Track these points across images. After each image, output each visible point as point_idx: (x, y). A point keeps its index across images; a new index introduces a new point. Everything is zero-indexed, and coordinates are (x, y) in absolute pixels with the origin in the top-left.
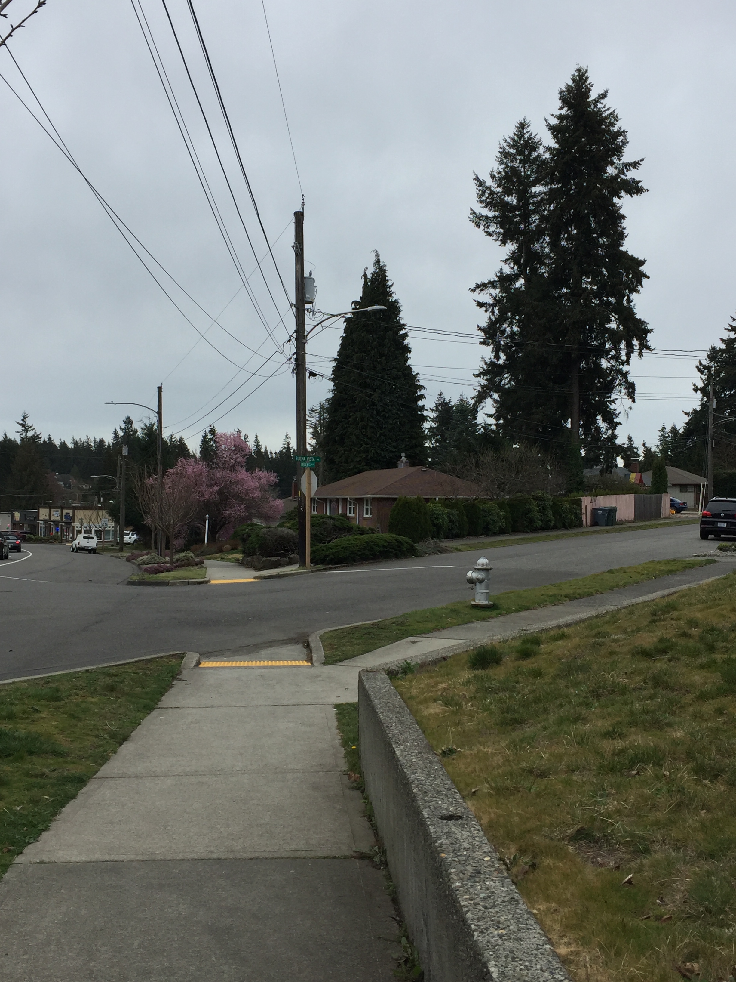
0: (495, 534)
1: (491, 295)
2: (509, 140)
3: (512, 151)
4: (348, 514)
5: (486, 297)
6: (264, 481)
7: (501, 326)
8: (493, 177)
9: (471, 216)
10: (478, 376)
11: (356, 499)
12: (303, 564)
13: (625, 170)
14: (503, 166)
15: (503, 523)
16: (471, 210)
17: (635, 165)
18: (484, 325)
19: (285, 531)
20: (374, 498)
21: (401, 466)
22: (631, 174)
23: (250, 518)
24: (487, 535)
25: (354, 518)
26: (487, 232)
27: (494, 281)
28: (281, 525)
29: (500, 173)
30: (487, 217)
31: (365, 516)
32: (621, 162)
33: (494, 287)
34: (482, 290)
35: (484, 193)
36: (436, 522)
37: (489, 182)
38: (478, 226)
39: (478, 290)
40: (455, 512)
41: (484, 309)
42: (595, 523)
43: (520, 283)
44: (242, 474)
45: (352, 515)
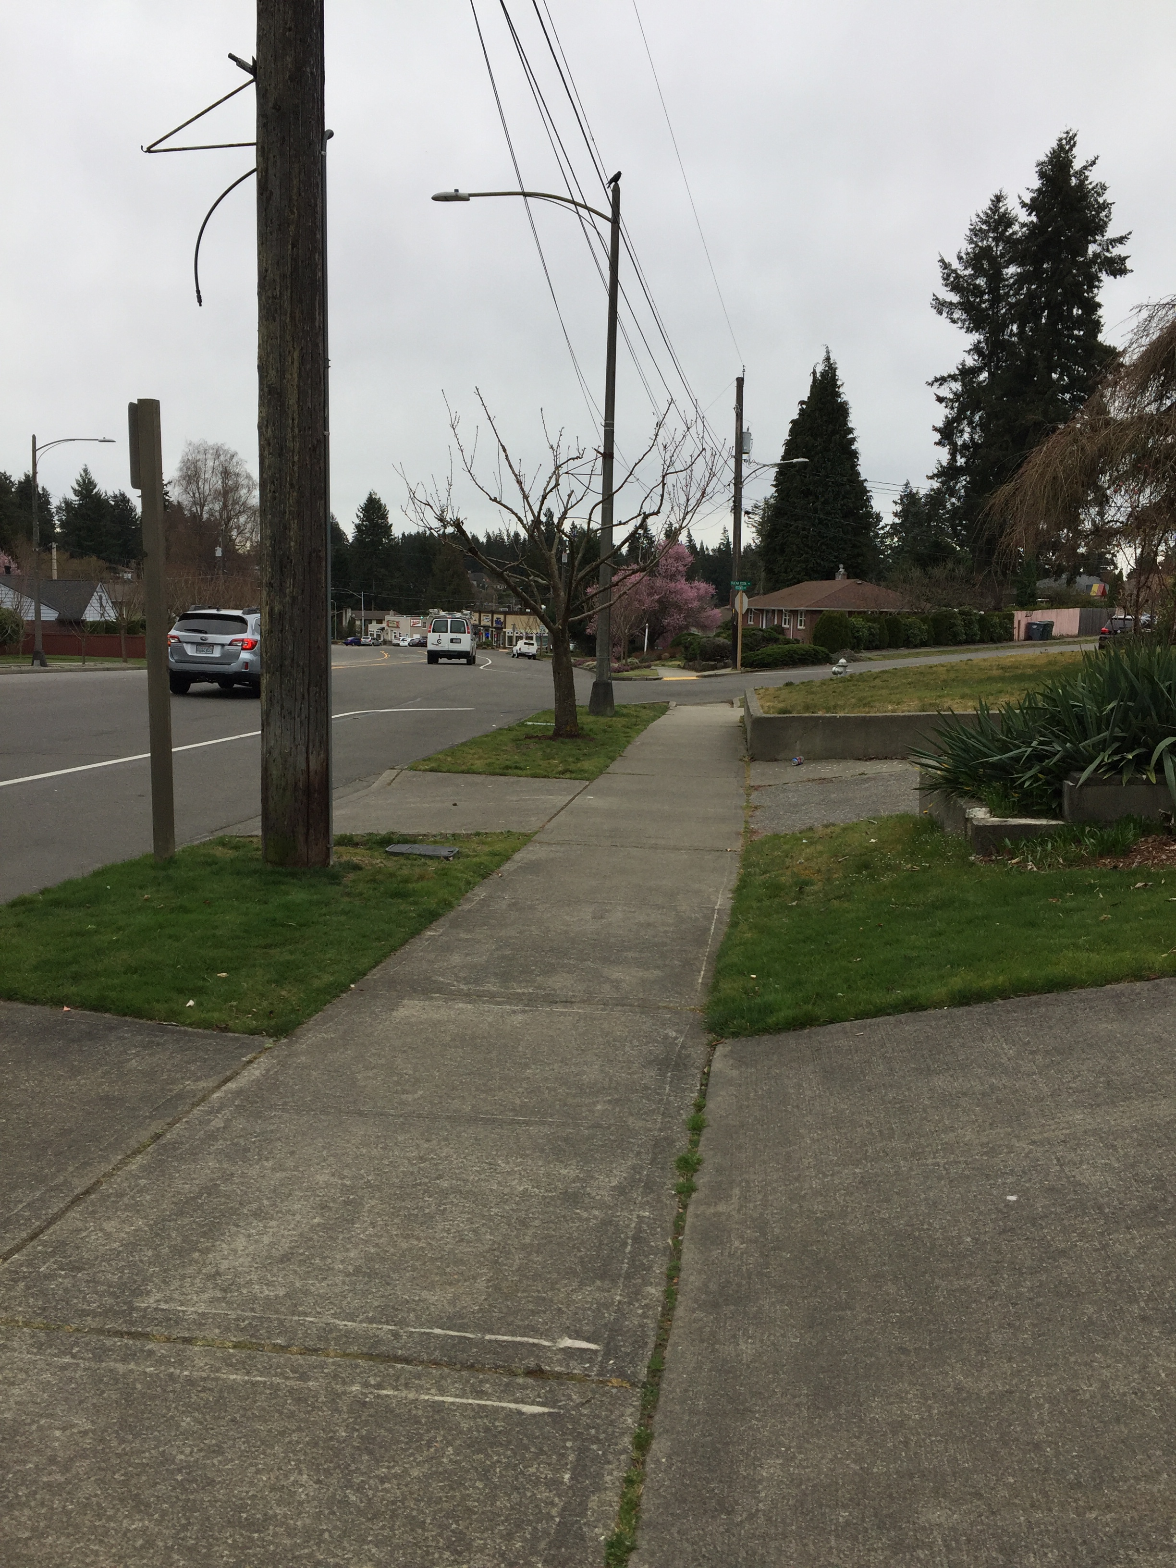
0: (916, 647)
1: (951, 389)
2: (982, 215)
3: (984, 227)
4: (783, 625)
5: (945, 391)
6: (702, 591)
7: (958, 425)
8: (960, 258)
9: (934, 303)
10: (931, 478)
11: (791, 611)
12: (735, 667)
13: (1110, 247)
14: (973, 246)
15: (925, 637)
16: (934, 295)
17: (1121, 240)
18: (940, 424)
19: (721, 640)
20: (807, 611)
21: (839, 578)
22: (1117, 251)
23: (687, 627)
24: (908, 647)
25: (788, 629)
26: (951, 318)
27: (955, 375)
28: (718, 635)
29: (968, 254)
30: (951, 303)
31: (799, 627)
32: (1105, 238)
33: (956, 381)
34: (941, 384)
35: (949, 275)
36: (857, 634)
37: (956, 265)
38: (940, 313)
39: (936, 384)
40: (876, 625)
41: (944, 404)
42: (1028, 637)
43: (984, 376)
44: (682, 584)
45: (787, 626)
